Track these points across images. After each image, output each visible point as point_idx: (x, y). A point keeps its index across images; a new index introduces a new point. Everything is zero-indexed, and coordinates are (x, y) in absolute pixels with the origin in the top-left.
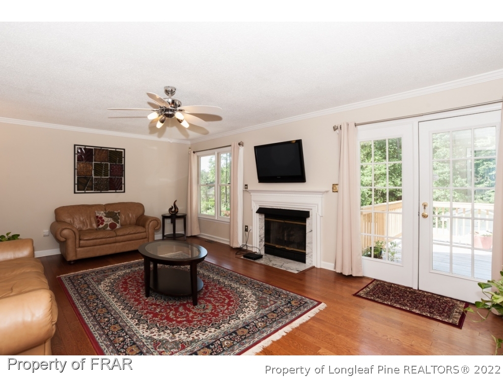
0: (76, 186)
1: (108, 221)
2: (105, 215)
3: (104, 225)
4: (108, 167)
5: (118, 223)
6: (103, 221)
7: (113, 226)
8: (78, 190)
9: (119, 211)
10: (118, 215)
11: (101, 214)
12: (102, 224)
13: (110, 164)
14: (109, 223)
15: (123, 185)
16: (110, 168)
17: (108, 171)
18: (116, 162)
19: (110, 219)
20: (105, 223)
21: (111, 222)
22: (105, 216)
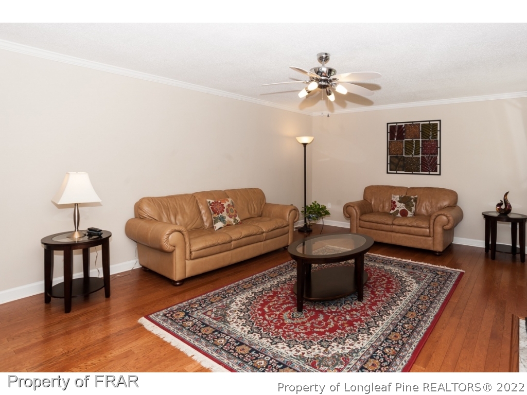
0: (389, 165)
1: (400, 206)
2: (398, 199)
3: (395, 210)
4: (419, 144)
5: (411, 210)
6: (396, 206)
7: (404, 213)
8: (390, 170)
9: (416, 196)
10: (412, 200)
11: (396, 198)
12: (393, 209)
13: (422, 141)
14: (400, 210)
15: (438, 166)
16: (422, 145)
17: (419, 149)
18: (428, 138)
19: (402, 204)
20: (396, 209)
21: (402, 208)
22: (398, 201)
